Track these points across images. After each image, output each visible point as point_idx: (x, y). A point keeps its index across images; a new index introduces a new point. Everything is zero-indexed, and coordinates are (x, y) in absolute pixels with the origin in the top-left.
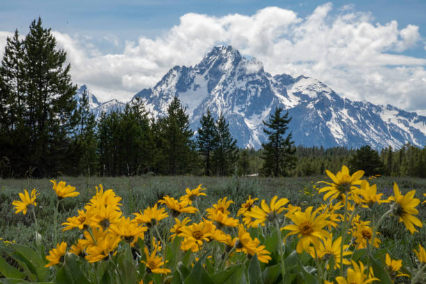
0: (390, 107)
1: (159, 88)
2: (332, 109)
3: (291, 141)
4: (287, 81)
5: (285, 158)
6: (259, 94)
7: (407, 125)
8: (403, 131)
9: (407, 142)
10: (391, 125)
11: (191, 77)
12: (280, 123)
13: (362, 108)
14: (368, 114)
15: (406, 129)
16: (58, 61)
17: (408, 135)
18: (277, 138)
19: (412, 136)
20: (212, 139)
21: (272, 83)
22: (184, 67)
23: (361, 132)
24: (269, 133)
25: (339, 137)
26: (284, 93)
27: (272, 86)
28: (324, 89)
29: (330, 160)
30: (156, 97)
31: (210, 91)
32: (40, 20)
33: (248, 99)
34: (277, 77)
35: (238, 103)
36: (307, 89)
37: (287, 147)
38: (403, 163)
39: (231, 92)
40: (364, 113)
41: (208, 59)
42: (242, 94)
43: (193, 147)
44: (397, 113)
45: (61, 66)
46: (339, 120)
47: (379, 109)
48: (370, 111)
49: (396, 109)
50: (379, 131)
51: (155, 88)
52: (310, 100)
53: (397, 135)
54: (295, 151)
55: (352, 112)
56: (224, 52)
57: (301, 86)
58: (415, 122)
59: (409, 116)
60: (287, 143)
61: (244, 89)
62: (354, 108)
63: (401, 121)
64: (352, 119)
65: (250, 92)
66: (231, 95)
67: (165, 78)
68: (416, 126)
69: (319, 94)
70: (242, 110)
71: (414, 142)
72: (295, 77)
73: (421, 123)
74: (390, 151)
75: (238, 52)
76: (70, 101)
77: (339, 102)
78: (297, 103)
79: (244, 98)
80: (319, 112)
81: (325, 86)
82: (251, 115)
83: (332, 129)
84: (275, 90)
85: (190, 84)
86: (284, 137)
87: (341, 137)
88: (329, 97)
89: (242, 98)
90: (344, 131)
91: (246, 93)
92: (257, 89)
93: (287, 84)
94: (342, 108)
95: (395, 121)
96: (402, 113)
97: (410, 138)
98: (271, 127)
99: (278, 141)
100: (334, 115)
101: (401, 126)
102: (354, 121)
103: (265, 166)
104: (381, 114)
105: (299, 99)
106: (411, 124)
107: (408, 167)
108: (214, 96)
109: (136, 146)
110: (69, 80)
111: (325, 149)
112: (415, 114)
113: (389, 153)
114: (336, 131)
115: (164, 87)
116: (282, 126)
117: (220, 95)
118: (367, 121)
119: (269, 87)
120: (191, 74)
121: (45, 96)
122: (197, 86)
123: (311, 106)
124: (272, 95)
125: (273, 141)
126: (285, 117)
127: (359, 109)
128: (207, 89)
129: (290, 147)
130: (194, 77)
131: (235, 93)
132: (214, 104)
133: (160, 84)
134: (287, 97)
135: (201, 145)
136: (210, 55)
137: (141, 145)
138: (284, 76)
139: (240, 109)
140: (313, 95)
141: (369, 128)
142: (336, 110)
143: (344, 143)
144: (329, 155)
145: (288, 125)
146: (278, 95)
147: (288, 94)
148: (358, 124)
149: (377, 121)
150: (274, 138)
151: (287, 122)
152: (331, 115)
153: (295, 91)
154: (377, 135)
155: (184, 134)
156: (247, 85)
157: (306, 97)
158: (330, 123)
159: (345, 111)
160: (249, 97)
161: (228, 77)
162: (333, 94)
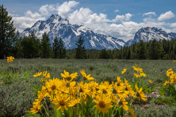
0: (109, 36)
1: (33, 28)
2: (91, 36)
3: (85, 47)
4: (77, 27)
5: (82, 53)
6: (67, 31)
7: (114, 42)
8: (113, 44)
9: (114, 48)
10: (110, 42)
11: (44, 24)
12: (81, 42)
13: (101, 36)
14: (102, 38)
15: (114, 43)
16: (9, 20)
17: (115, 45)
18: (80, 46)
19: (116, 45)
20: (57, 46)
21: (72, 27)
22: (42, 21)
23: (100, 44)
24: (77, 45)
25: (93, 45)
26: (76, 31)
27: (72, 28)
28: (88, 30)
29: (91, 53)
30: (32, 31)
31: (51, 29)
32: (2, 5)
33: (64, 33)
34: (73, 25)
35: (60, 34)
36: (83, 29)
37: (83, 49)
38: (114, 54)
39: (58, 30)
40: (101, 38)
41: (50, 18)
42: (62, 31)
43: (51, 49)
44: (111, 38)
45: (10, 21)
46: (94, 40)
47: (106, 37)
48: (103, 37)
49: (111, 37)
50: (106, 44)
51: (32, 28)
52: (84, 33)
53: (112, 45)
54: (86, 51)
55: (98, 37)
56: (56, 16)
57: (81, 28)
58: (117, 41)
59: (115, 39)
60: (83, 48)
61: (62, 29)
62: (98, 36)
63: (113, 41)
64: (97, 40)
65: (64, 30)
66: (58, 31)
67: (35, 24)
68: (117, 42)
69: (87, 31)
70: (62, 36)
71: (117, 47)
72: (79, 25)
73: (119, 41)
74: (110, 50)
75: (60, 17)
76: (13, 33)
77: (94, 34)
78: (80, 34)
79: (62, 32)
80: (87, 37)
81: (89, 29)
82: (65, 38)
83: (91, 43)
84: (72, 29)
85: (44, 27)
86: (82, 46)
87: (94, 46)
88: (90, 33)
89: (61, 32)
90: (95, 44)
91: (63, 30)
92: (67, 29)
93: (76, 28)
94: (94, 36)
95: (111, 41)
96: (113, 38)
97: (115, 46)
98: (78, 43)
99: (80, 47)
100: (92, 38)
101: (113, 42)
102: (98, 40)
103: (76, 55)
104: (107, 38)
105: (80, 33)
106: (116, 42)
107: (116, 56)
108: (52, 31)
109: (33, 48)
110: (13, 26)
111: (89, 49)
112: (117, 38)
113: (110, 51)
114: (93, 43)
115: (35, 27)
116: (82, 42)
117: (54, 31)
118: (102, 40)
119: (71, 28)
120: (44, 23)
121: (5, 31)
122: (46, 28)
123: (84, 35)
124: (72, 31)
125: (79, 47)
126: (83, 40)
127: (100, 36)
128: (50, 29)
129: (84, 49)
130: (45, 25)
131: (59, 30)
132: (52, 34)
133: (33, 26)
134: (77, 32)
135: (54, 48)
136: (51, 17)
137: (34, 48)
138: (76, 25)
139: (61, 36)
140: (85, 31)
141: (103, 43)
142: (93, 37)
143: (95, 47)
144: (90, 51)
145: (84, 42)
146: (74, 31)
147: (77, 31)
148: (99, 41)
149: (105, 40)
150: (79, 46)
151: (83, 41)
152: (91, 38)
153: (79, 30)
154: (105, 45)
155: (48, 44)
156: (63, 28)
157: (83, 32)
158: (91, 41)
159: (95, 37)
160: (64, 32)
161: (57, 25)
162: (92, 31)
